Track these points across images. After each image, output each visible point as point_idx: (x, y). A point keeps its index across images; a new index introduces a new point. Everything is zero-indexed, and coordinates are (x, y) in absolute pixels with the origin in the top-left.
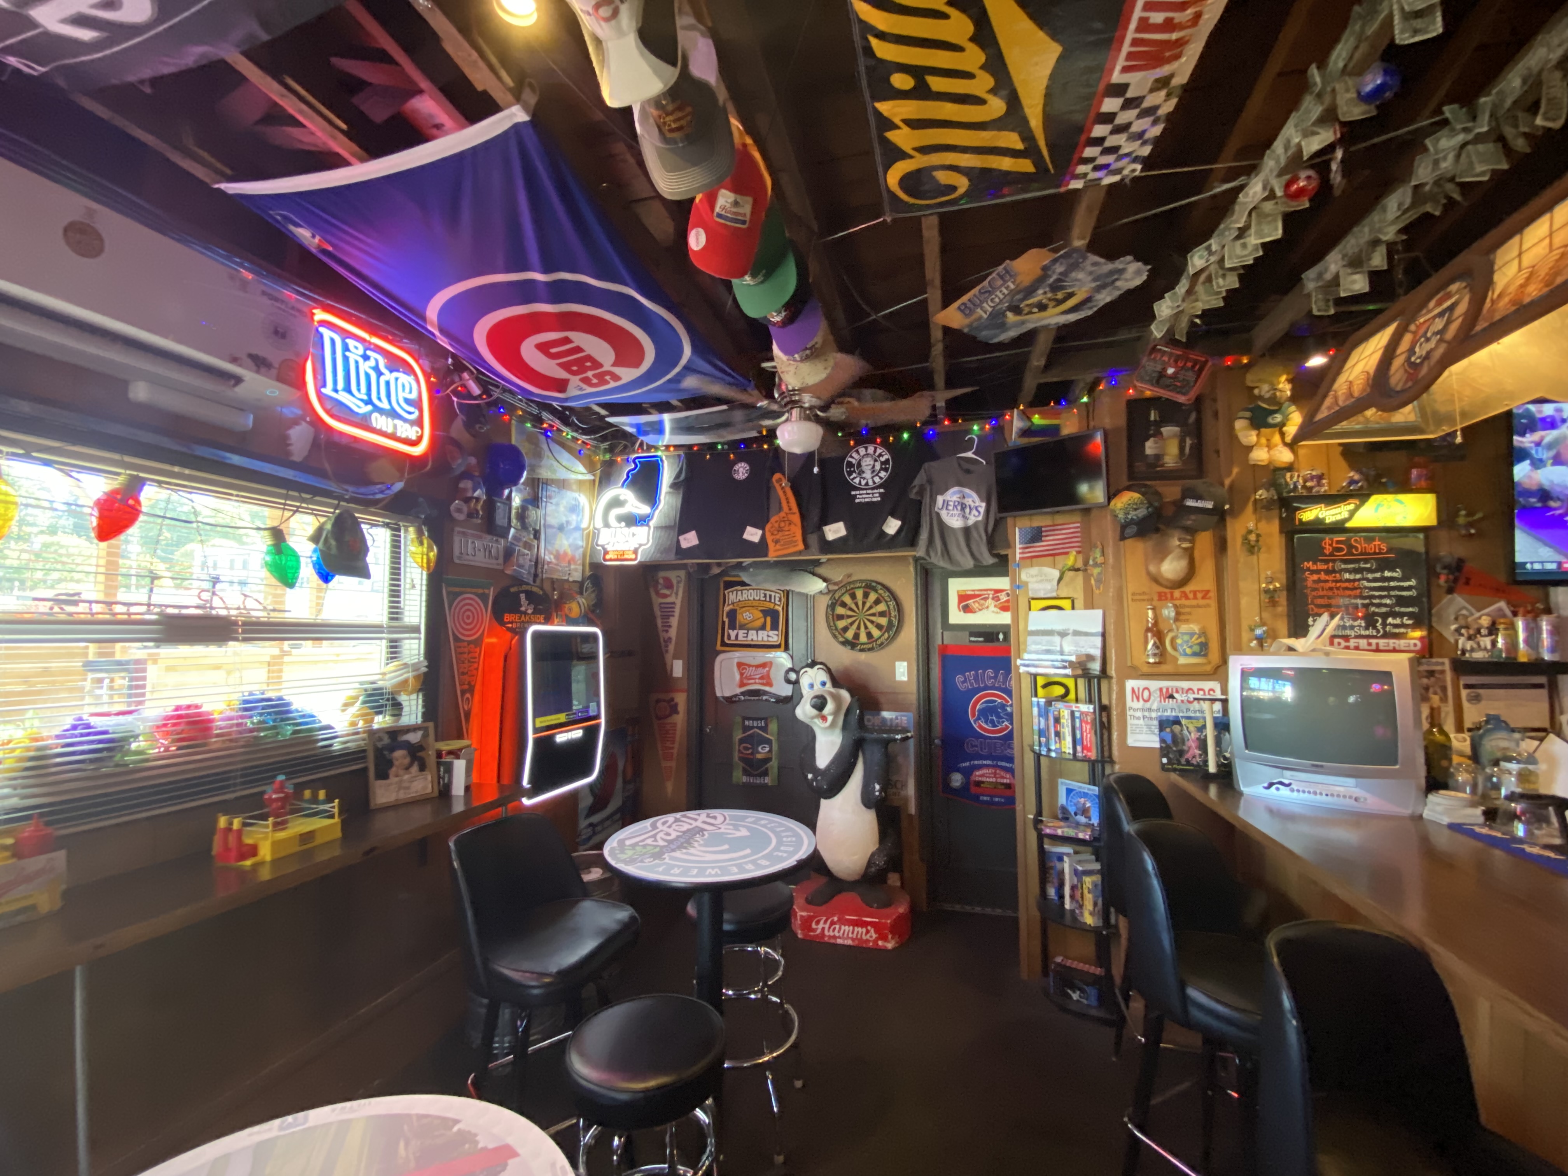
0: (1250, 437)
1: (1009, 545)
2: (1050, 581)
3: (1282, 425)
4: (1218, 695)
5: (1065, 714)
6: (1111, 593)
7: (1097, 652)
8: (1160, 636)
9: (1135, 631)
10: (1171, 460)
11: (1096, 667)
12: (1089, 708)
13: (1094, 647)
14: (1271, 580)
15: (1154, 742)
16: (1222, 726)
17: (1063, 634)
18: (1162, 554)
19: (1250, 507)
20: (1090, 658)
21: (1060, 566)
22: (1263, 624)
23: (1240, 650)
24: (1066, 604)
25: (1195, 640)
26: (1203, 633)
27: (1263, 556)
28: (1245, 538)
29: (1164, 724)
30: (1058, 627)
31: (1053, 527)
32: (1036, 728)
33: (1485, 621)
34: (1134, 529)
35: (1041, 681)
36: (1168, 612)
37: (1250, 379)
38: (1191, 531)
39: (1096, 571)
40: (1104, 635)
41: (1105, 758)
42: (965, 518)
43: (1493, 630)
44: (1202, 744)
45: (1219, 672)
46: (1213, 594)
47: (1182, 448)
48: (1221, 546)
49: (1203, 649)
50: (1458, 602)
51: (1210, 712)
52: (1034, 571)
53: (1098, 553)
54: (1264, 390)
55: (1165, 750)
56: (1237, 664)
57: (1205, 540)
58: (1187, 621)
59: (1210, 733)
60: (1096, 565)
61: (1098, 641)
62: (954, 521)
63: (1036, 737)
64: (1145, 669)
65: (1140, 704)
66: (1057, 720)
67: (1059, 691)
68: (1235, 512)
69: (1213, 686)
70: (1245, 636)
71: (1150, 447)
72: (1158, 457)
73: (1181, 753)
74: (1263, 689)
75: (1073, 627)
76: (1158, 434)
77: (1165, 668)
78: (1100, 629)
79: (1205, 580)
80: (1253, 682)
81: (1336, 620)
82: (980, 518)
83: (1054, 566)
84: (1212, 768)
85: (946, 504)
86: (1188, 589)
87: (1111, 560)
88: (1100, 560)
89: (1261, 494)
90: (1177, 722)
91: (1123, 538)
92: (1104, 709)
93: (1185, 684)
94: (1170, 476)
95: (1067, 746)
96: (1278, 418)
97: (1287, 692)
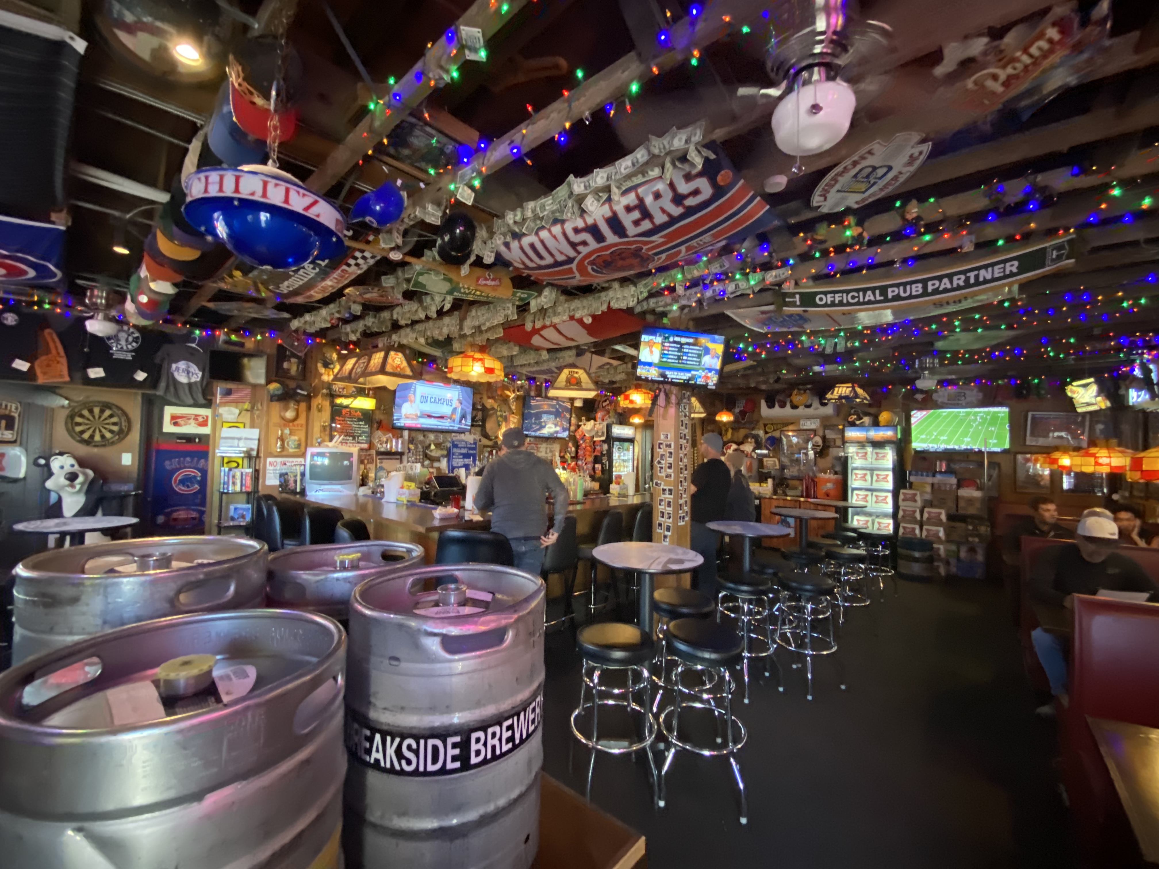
0: (322, 370)
1: (214, 395)
2: (234, 414)
3: (333, 369)
4: (303, 463)
5: (238, 475)
6: (264, 422)
7: (255, 447)
8: (283, 440)
9: (272, 440)
10: (294, 370)
11: (254, 453)
12: (250, 470)
13: (254, 445)
14: (325, 422)
15: (277, 482)
16: (303, 475)
17: (239, 439)
18: (286, 409)
19: (320, 395)
20: (252, 449)
21: (240, 408)
22: (321, 437)
23: (312, 446)
24: (241, 425)
25: (296, 443)
26: (299, 440)
27: (323, 413)
28: (318, 406)
29: (282, 475)
30: (238, 436)
31: (237, 391)
32: (222, 481)
33: (385, 439)
34: (276, 398)
35: (226, 460)
36: (287, 431)
37: (325, 350)
38: (298, 402)
39: (257, 412)
40: (259, 440)
41: (256, 490)
42: (189, 378)
43: (386, 442)
44: (296, 482)
45: (303, 455)
46: (304, 426)
47: (298, 368)
48: (309, 408)
49: (299, 446)
50: (379, 433)
51: (299, 470)
52: (226, 409)
53: (259, 405)
54: (328, 355)
55: (281, 486)
56: (310, 451)
57: (303, 405)
58: (294, 435)
59: (299, 478)
60: (258, 410)
61: (256, 442)
62: (183, 379)
63: (222, 486)
64: (276, 454)
65: (272, 468)
66: (234, 477)
67: (235, 465)
68: (316, 396)
69: (301, 460)
70: (314, 441)
71: (285, 365)
72: (288, 370)
73: (287, 486)
74: (319, 461)
75: (244, 435)
76: (289, 360)
77: (284, 453)
78: (257, 437)
79: (302, 420)
80: (316, 458)
81: (342, 437)
82: (198, 380)
83: (237, 407)
84: (298, 490)
85: (178, 369)
86: (296, 423)
87: (265, 408)
88: (260, 407)
89: (324, 391)
90: (287, 474)
91: (271, 401)
92: (257, 471)
93: (291, 460)
94: (292, 378)
95: (238, 488)
96: (332, 366)
97: (326, 461)
